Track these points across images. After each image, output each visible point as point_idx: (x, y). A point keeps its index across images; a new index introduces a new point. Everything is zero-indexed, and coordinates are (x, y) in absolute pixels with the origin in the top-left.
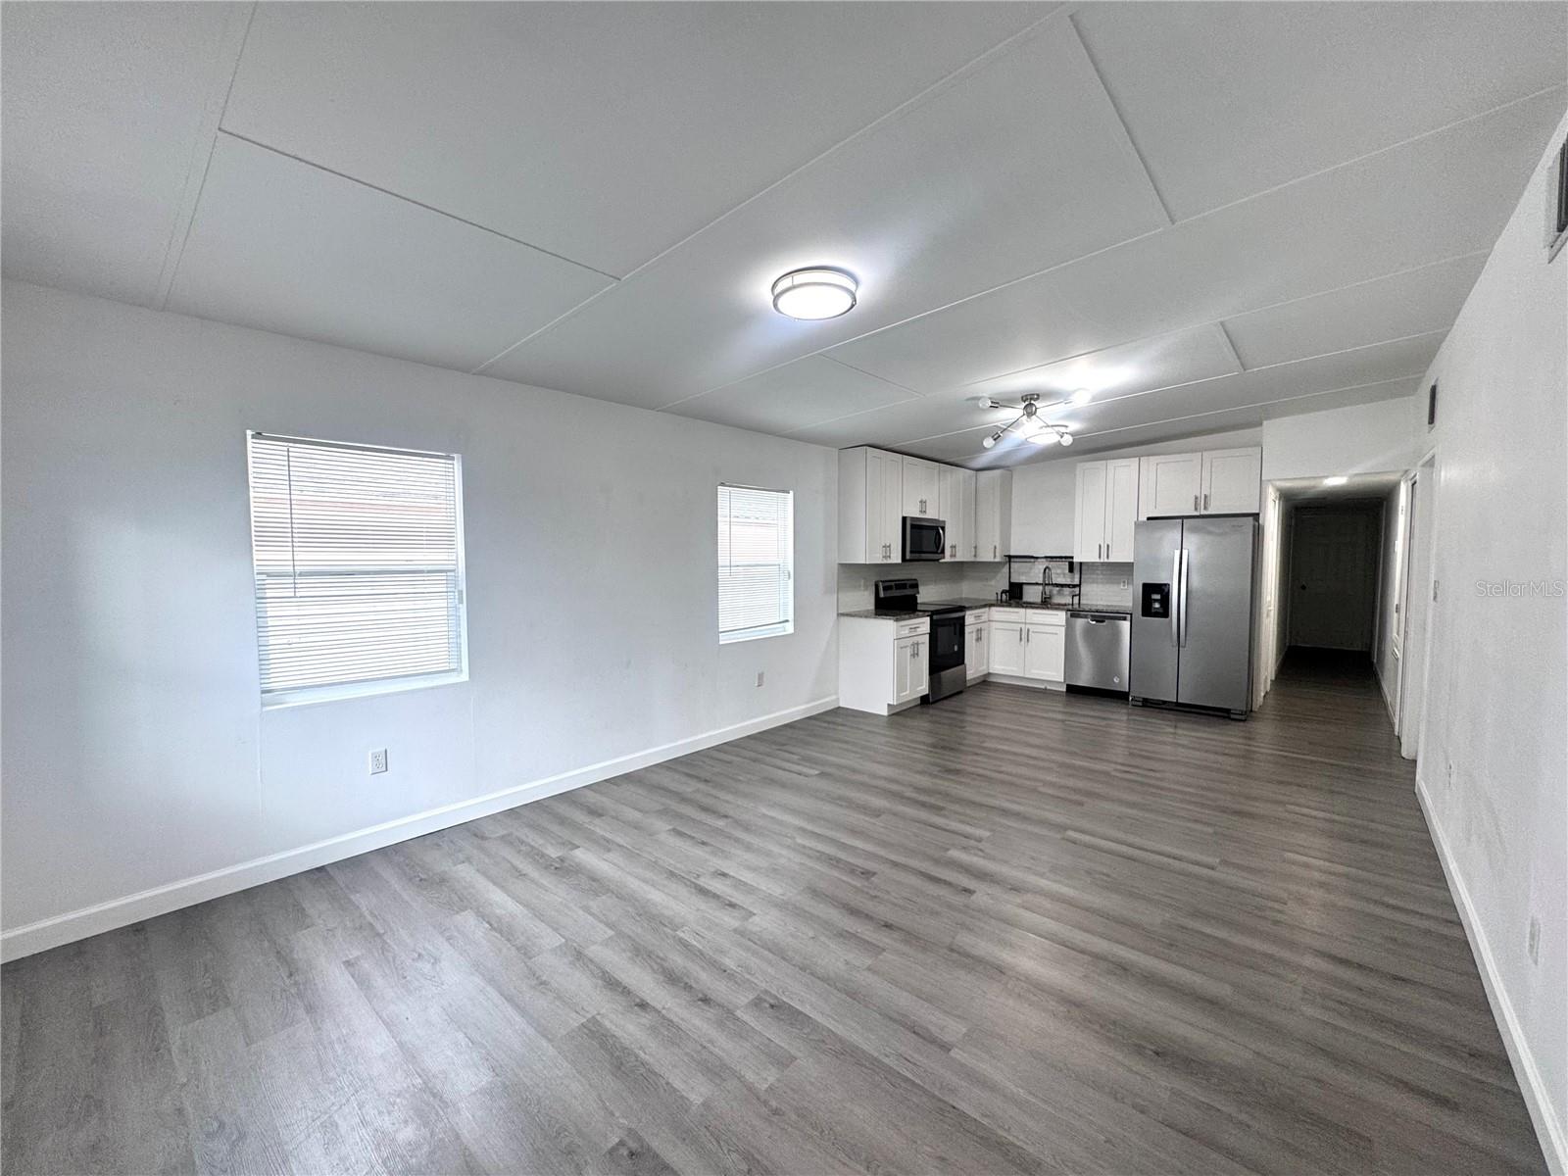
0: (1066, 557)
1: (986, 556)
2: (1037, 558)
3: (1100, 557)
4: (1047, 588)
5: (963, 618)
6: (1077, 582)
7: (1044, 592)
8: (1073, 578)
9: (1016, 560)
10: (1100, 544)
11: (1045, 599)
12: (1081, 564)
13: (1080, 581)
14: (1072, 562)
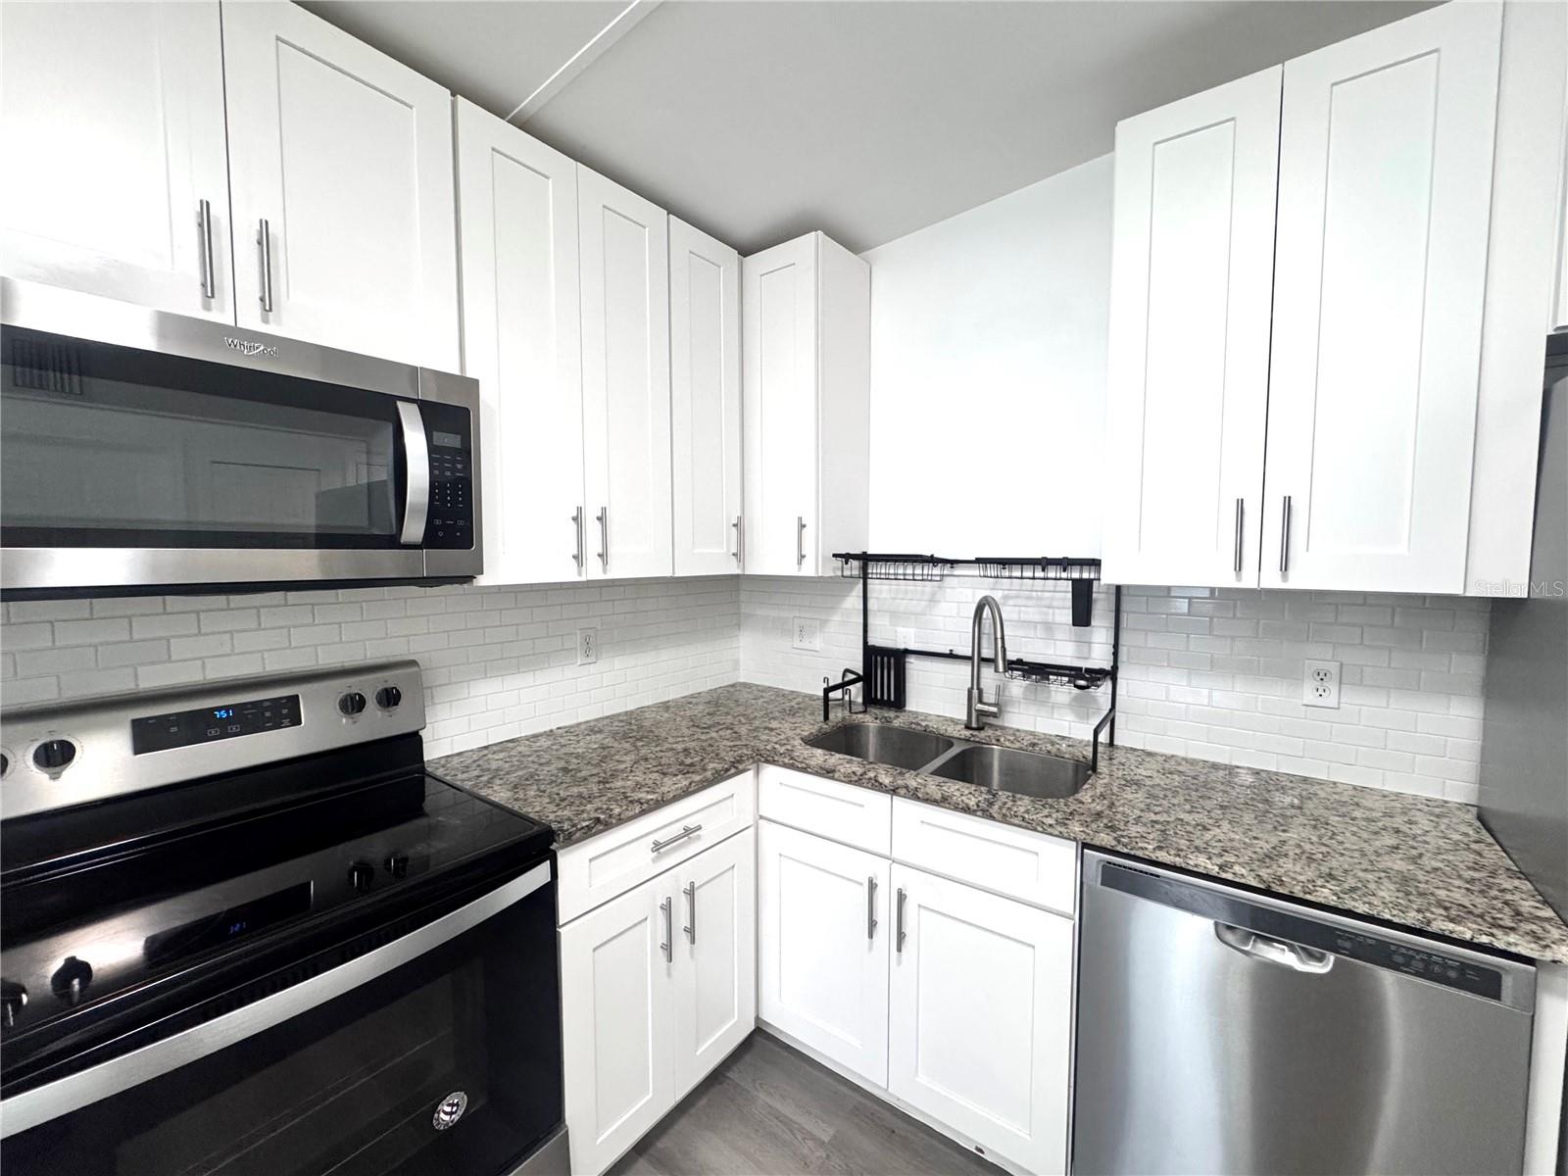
0: (1065, 563)
1: (772, 558)
2: (953, 563)
3: (1239, 566)
4: (987, 672)
6: (1100, 659)
7: (975, 693)
9: (892, 569)
10: (1240, 504)
11: (981, 718)
12: (1124, 591)
13: (1116, 654)
14: (1090, 582)
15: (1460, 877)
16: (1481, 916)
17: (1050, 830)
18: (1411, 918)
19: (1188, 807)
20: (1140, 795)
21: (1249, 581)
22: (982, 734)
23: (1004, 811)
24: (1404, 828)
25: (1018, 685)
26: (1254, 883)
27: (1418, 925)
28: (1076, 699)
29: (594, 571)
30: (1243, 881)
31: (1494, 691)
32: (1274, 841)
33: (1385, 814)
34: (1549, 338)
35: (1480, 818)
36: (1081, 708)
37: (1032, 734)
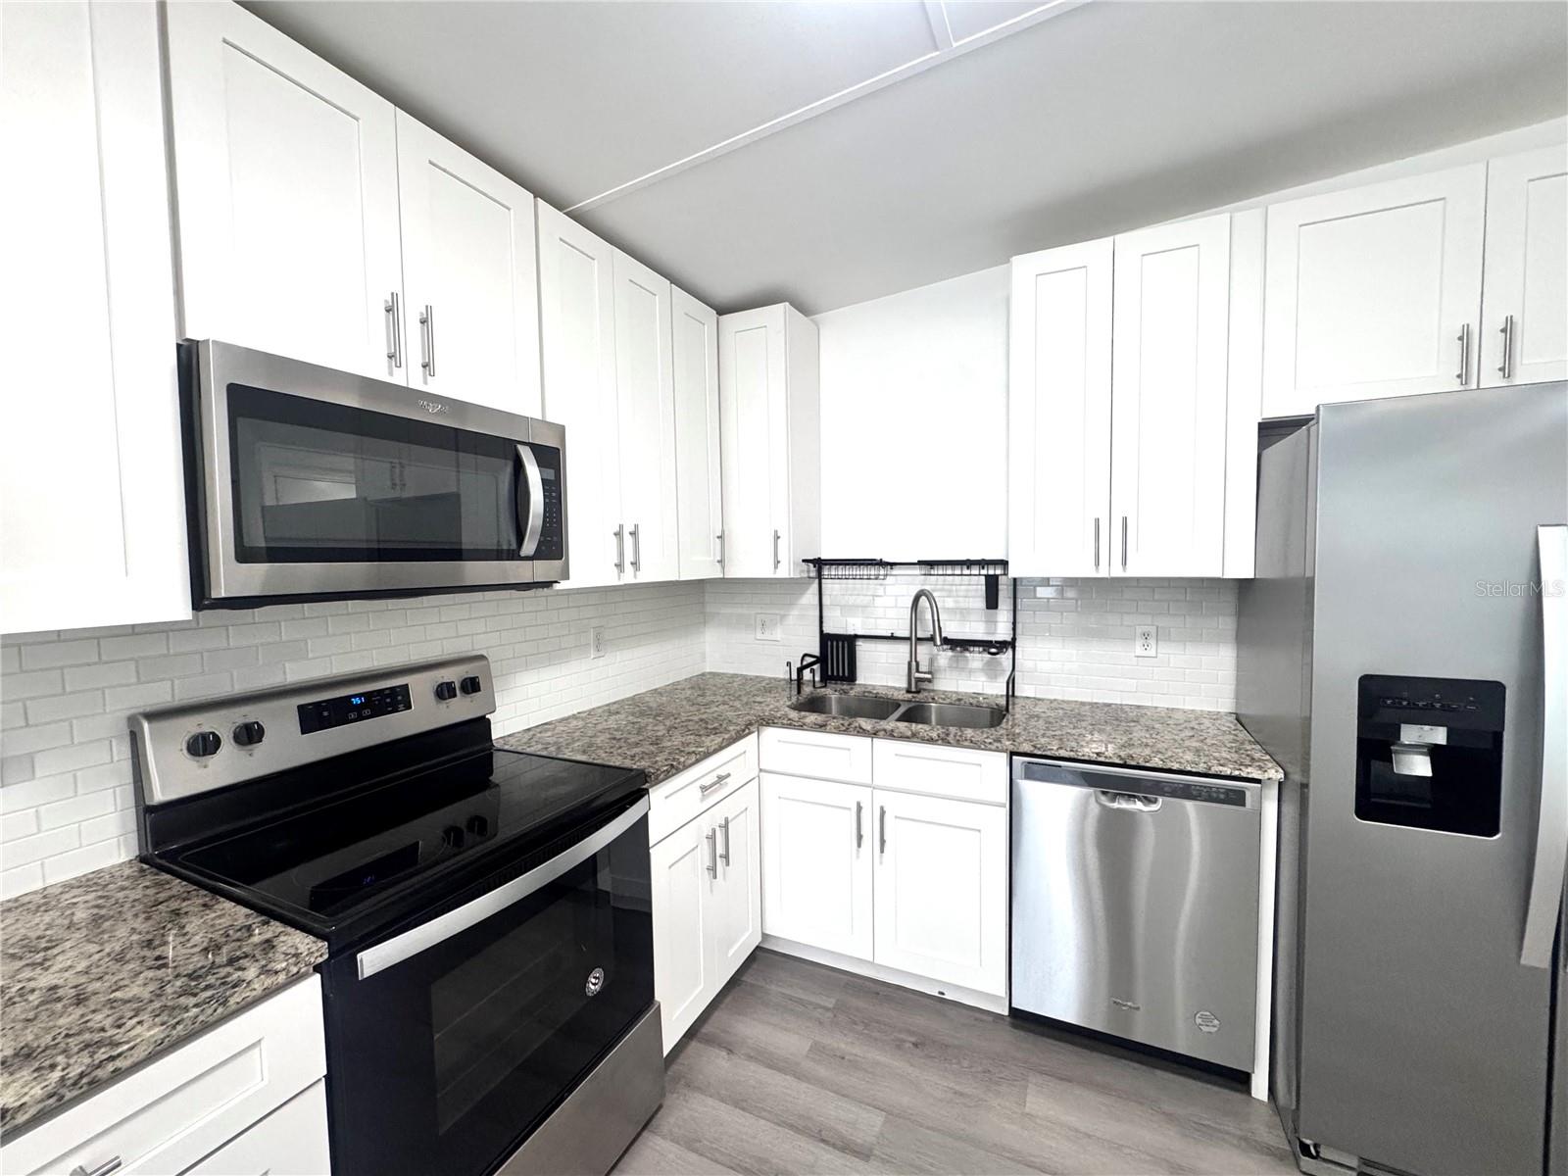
0: (983, 563)
2: (892, 565)
3: (1097, 564)
4: (923, 650)
5: (642, 825)
6: (1003, 633)
7: (913, 665)
8: (992, 622)
9: (841, 571)
10: (1097, 521)
11: (919, 683)
12: (1018, 583)
13: (1014, 629)
14: (996, 577)
15: (1226, 746)
16: (1235, 762)
17: (990, 746)
18: (1201, 768)
19: (1071, 726)
20: (1041, 722)
21: (1103, 573)
22: (921, 696)
23: (958, 738)
24: (1196, 727)
25: (945, 656)
26: (1117, 761)
27: (1204, 771)
28: (988, 663)
29: (629, 577)
30: (1110, 761)
31: (1242, 639)
32: (1125, 739)
33: (1186, 721)
34: (1259, 424)
35: (1237, 719)
36: (991, 671)
37: (955, 692)
